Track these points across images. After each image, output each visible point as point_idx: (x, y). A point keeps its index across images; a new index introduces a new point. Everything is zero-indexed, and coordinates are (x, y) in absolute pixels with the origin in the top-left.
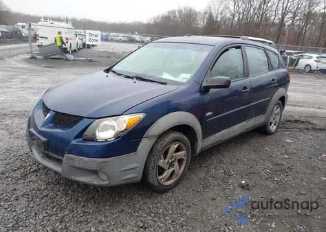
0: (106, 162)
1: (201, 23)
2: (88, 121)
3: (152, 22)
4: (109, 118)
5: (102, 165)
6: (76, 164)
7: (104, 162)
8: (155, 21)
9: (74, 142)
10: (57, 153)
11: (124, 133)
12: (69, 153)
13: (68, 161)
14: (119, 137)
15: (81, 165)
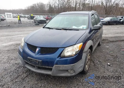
0: (74, 65)
1: (47, 8)
2: (62, 49)
3: (27, 9)
4: (71, 47)
5: (73, 67)
6: (61, 69)
7: (73, 66)
8: (28, 8)
9: (58, 59)
10: (48, 66)
11: (79, 52)
12: (56, 65)
13: (56, 68)
14: (77, 54)
15: (64, 69)
